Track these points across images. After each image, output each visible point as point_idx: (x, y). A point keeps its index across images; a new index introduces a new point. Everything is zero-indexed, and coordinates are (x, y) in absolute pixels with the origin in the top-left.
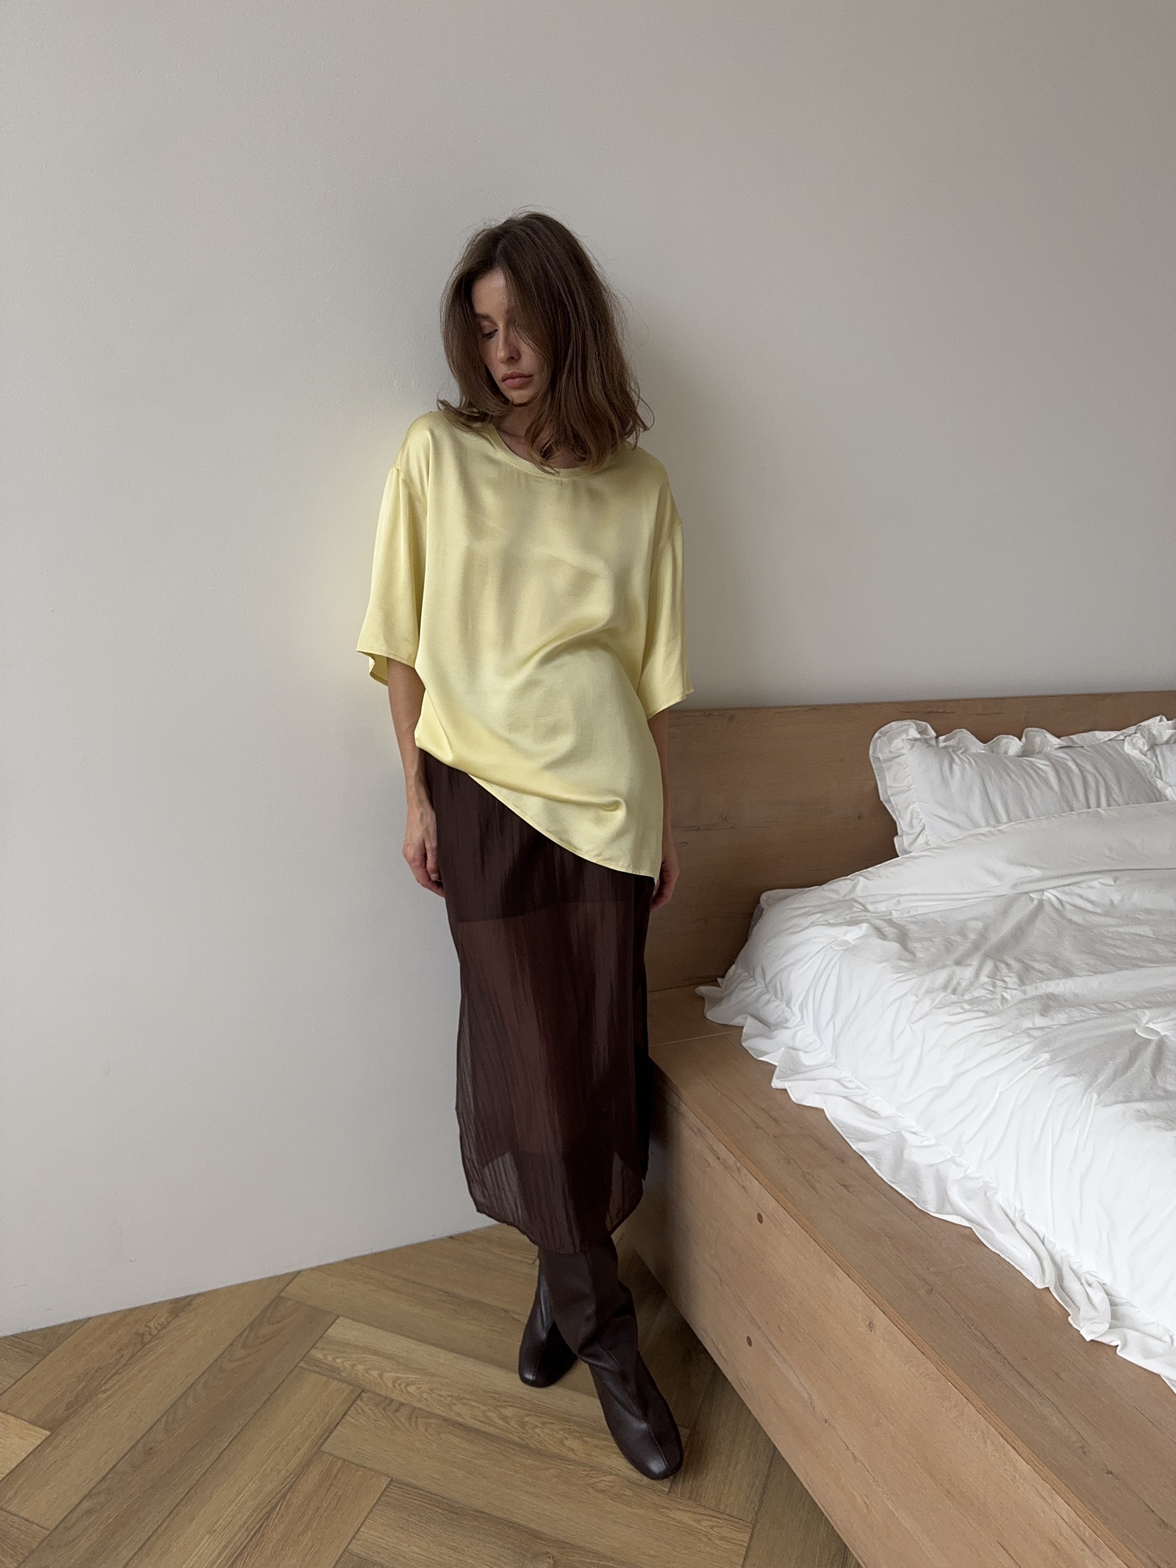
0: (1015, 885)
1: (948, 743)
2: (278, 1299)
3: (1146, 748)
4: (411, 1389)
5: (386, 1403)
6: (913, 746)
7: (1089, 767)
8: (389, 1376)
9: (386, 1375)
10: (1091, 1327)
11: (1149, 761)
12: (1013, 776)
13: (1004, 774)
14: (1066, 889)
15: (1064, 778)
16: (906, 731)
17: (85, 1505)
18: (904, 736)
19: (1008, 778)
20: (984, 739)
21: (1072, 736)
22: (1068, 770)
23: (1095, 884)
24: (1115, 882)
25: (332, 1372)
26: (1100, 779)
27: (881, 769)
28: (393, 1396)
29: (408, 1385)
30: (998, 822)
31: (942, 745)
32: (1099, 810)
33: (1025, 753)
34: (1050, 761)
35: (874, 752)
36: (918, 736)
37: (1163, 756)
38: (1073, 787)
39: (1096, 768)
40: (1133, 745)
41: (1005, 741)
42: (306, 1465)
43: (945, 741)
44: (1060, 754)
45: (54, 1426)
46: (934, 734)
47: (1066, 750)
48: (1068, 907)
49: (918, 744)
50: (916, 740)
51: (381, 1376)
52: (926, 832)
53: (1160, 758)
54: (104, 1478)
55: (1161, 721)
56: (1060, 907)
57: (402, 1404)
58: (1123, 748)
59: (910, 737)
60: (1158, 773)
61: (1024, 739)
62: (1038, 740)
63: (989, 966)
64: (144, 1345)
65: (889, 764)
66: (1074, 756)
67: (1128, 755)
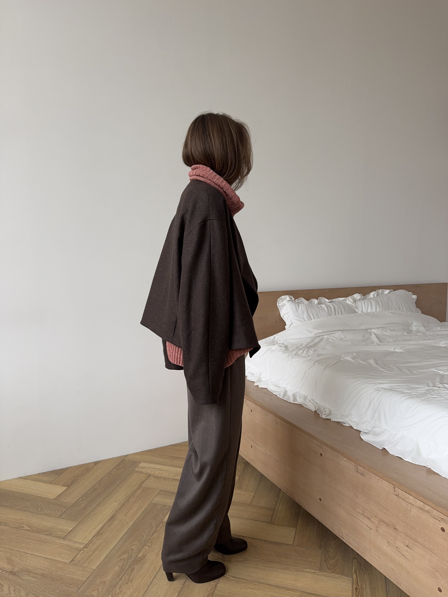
0: (315, 334)
1: (298, 301)
2: (123, 460)
3: (353, 302)
4: (163, 474)
5: (157, 477)
6: (288, 302)
7: (336, 306)
8: (157, 472)
9: (156, 472)
11: (354, 305)
12: (315, 308)
13: (313, 308)
14: (329, 335)
15: (329, 309)
16: (286, 298)
17: (81, 499)
18: (286, 300)
19: (314, 309)
20: (307, 300)
21: (333, 300)
22: (330, 307)
23: (337, 334)
24: (342, 333)
25: (142, 472)
26: (339, 309)
27: (280, 309)
28: (159, 476)
29: (162, 473)
30: (311, 320)
31: (296, 302)
32: (338, 316)
33: (319, 303)
34: (325, 305)
35: (278, 304)
36: (289, 299)
37: (358, 304)
38: (331, 310)
39: (338, 306)
40: (349, 301)
41: (313, 300)
42: (138, 489)
43: (297, 301)
44: (329, 304)
45: (68, 486)
46: (294, 299)
47: (331, 303)
48: (329, 339)
49: (290, 301)
50: (289, 300)
51: (155, 472)
52: (293, 323)
53: (357, 304)
54: (85, 494)
55: (357, 294)
56: (327, 339)
57: (161, 477)
58: (346, 302)
59: (287, 300)
60: (356, 308)
61: (318, 300)
62: (323, 300)
63: (306, 350)
64: (88, 470)
65: (282, 307)
66: (333, 304)
67: (348, 303)
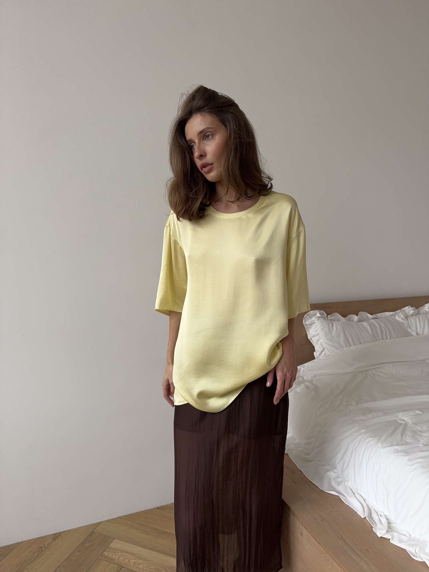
0: (356, 368)
1: (332, 318)
2: (93, 533)
3: (404, 318)
6: (318, 320)
8: (132, 561)
10: (380, 532)
11: (405, 322)
12: (355, 329)
13: (351, 329)
14: (376, 369)
15: (374, 330)
20: (344, 316)
21: (377, 314)
22: (375, 326)
23: (386, 367)
24: (393, 366)
25: (111, 560)
27: (308, 328)
28: (133, 569)
29: (139, 565)
30: (350, 346)
31: (329, 318)
32: (386, 340)
33: (360, 321)
34: (368, 323)
35: (305, 322)
38: (377, 332)
39: (385, 325)
40: (399, 316)
41: (352, 316)
44: (373, 321)
46: (326, 315)
47: (375, 319)
49: (320, 318)
52: (325, 350)
53: (409, 321)
55: (409, 308)
56: (374, 376)
59: (317, 316)
60: (409, 327)
61: (359, 316)
62: (365, 316)
63: (346, 398)
64: (42, 551)
65: (310, 326)
66: (378, 322)
67: (397, 320)
